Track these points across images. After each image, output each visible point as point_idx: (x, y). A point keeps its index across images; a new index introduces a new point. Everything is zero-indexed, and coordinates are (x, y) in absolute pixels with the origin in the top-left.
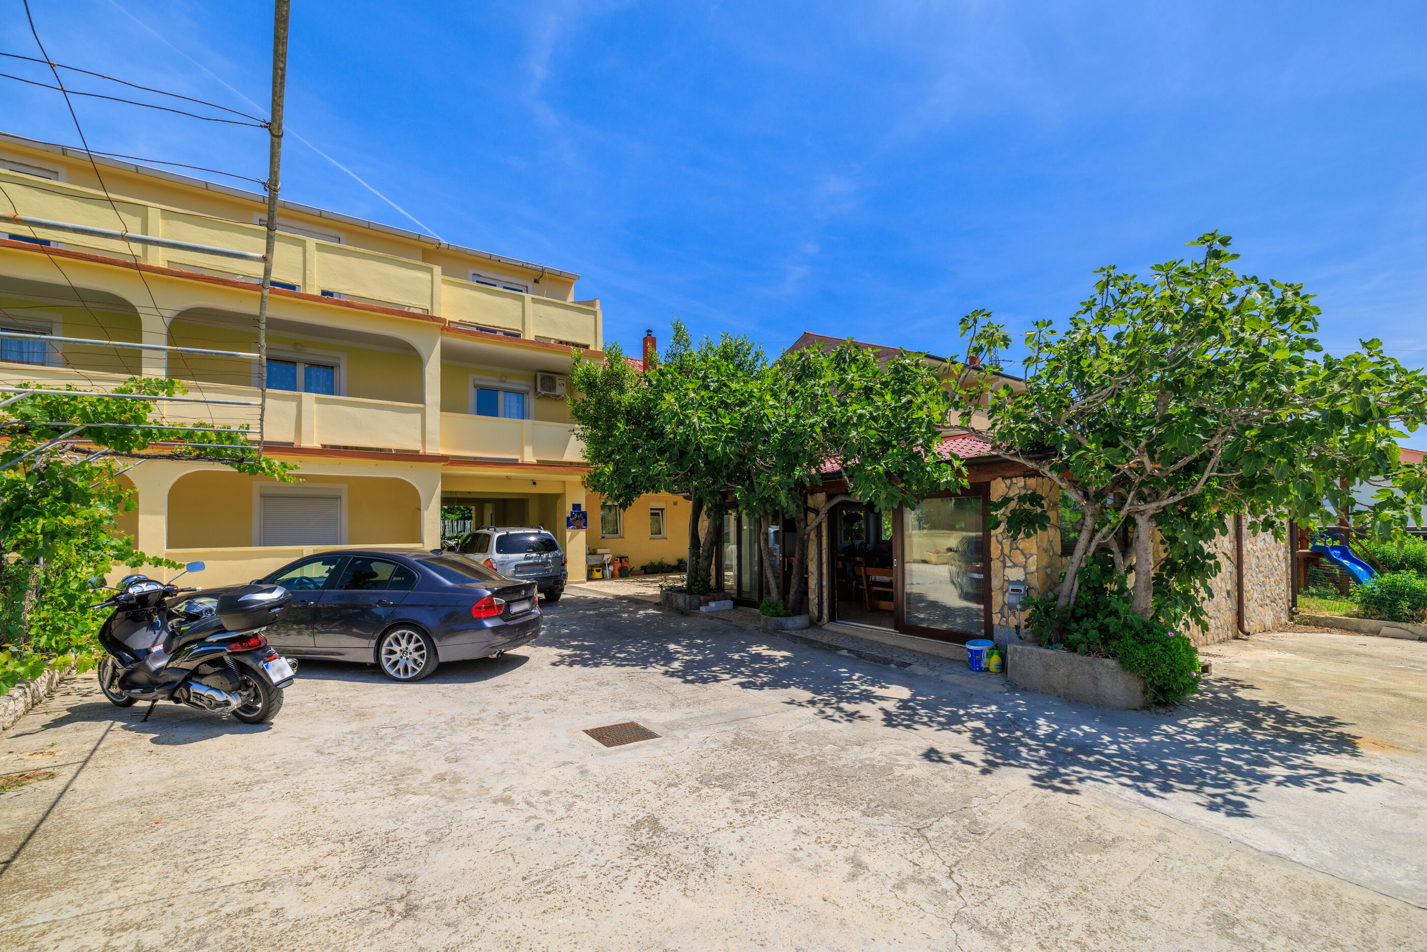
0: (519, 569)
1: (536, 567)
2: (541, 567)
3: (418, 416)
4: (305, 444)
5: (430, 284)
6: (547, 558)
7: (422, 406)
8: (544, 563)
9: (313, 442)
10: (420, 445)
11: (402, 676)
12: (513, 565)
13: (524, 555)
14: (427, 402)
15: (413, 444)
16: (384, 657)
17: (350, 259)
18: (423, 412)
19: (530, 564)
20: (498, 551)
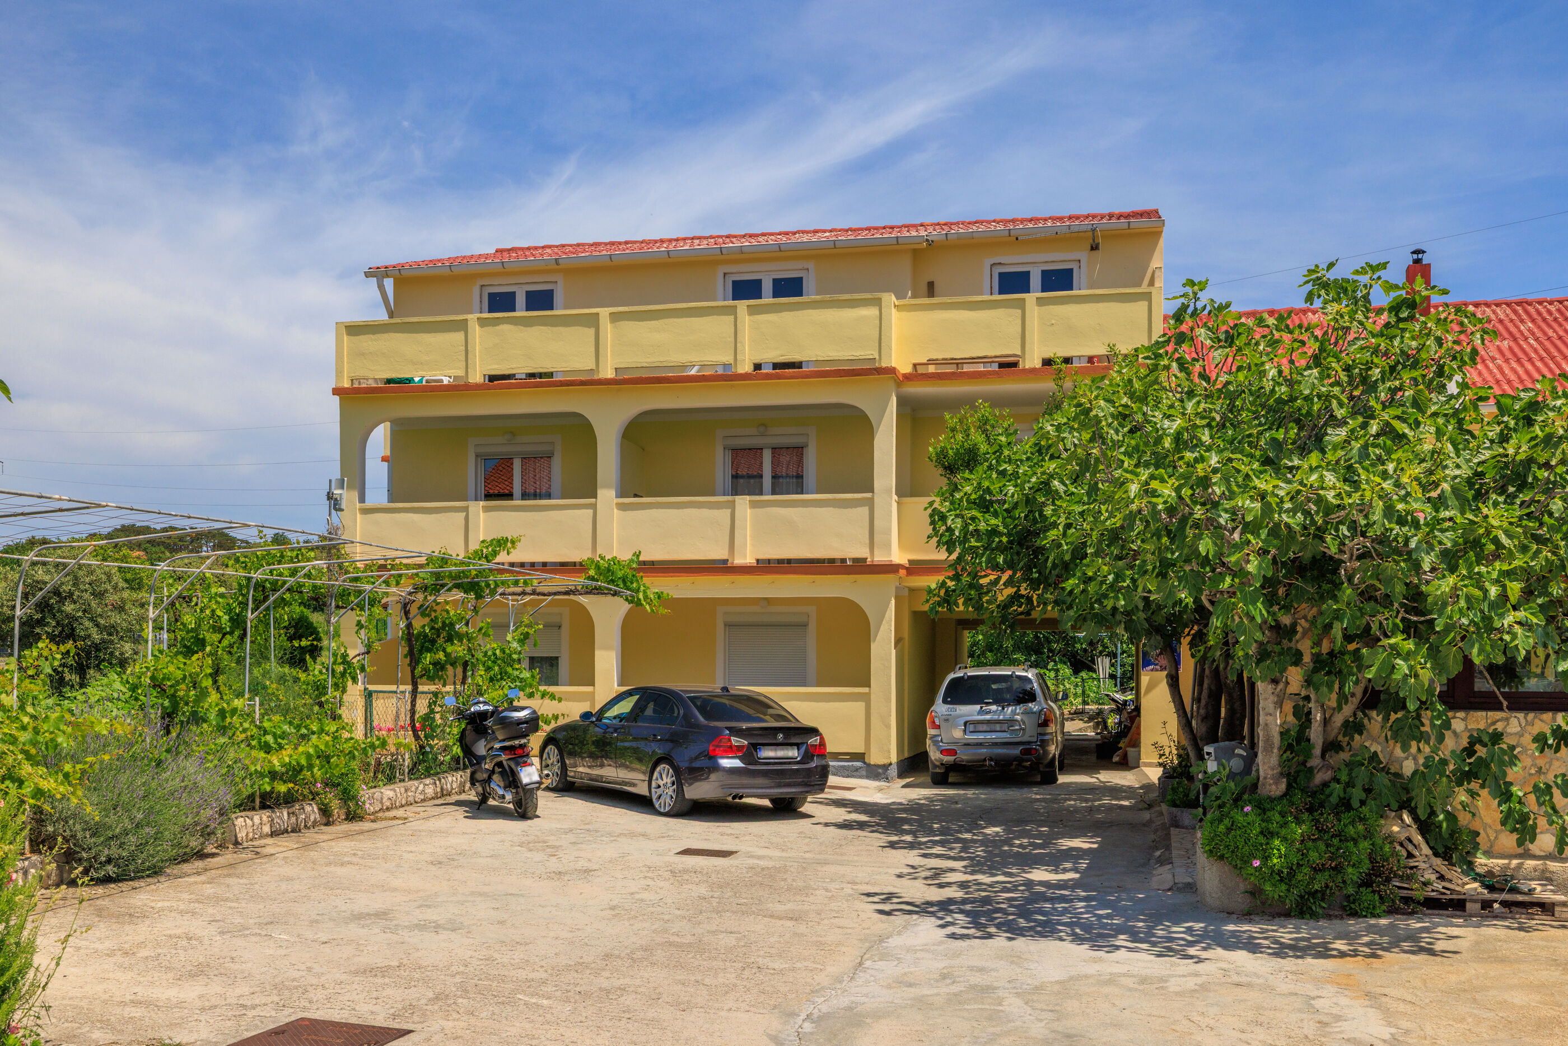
0: (971, 728)
1: (998, 727)
2: (1005, 727)
3: (865, 510)
4: (738, 561)
5: (878, 322)
6: (1014, 713)
7: (869, 495)
8: (1011, 722)
9: (745, 557)
10: (868, 550)
11: (662, 810)
12: (962, 721)
13: (978, 707)
14: (875, 490)
15: (860, 551)
16: (653, 790)
17: (785, 314)
18: (870, 503)
19: (989, 722)
20: (945, 701)
